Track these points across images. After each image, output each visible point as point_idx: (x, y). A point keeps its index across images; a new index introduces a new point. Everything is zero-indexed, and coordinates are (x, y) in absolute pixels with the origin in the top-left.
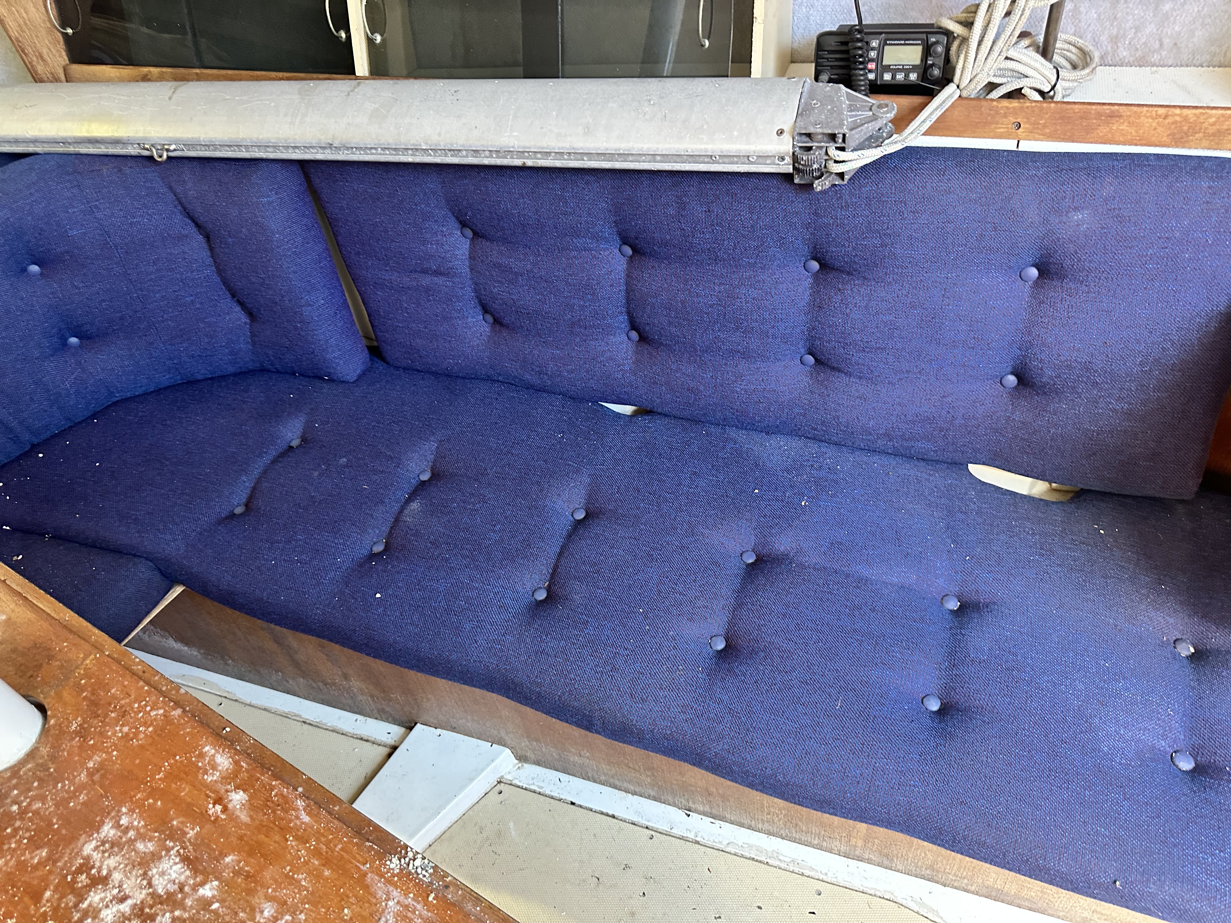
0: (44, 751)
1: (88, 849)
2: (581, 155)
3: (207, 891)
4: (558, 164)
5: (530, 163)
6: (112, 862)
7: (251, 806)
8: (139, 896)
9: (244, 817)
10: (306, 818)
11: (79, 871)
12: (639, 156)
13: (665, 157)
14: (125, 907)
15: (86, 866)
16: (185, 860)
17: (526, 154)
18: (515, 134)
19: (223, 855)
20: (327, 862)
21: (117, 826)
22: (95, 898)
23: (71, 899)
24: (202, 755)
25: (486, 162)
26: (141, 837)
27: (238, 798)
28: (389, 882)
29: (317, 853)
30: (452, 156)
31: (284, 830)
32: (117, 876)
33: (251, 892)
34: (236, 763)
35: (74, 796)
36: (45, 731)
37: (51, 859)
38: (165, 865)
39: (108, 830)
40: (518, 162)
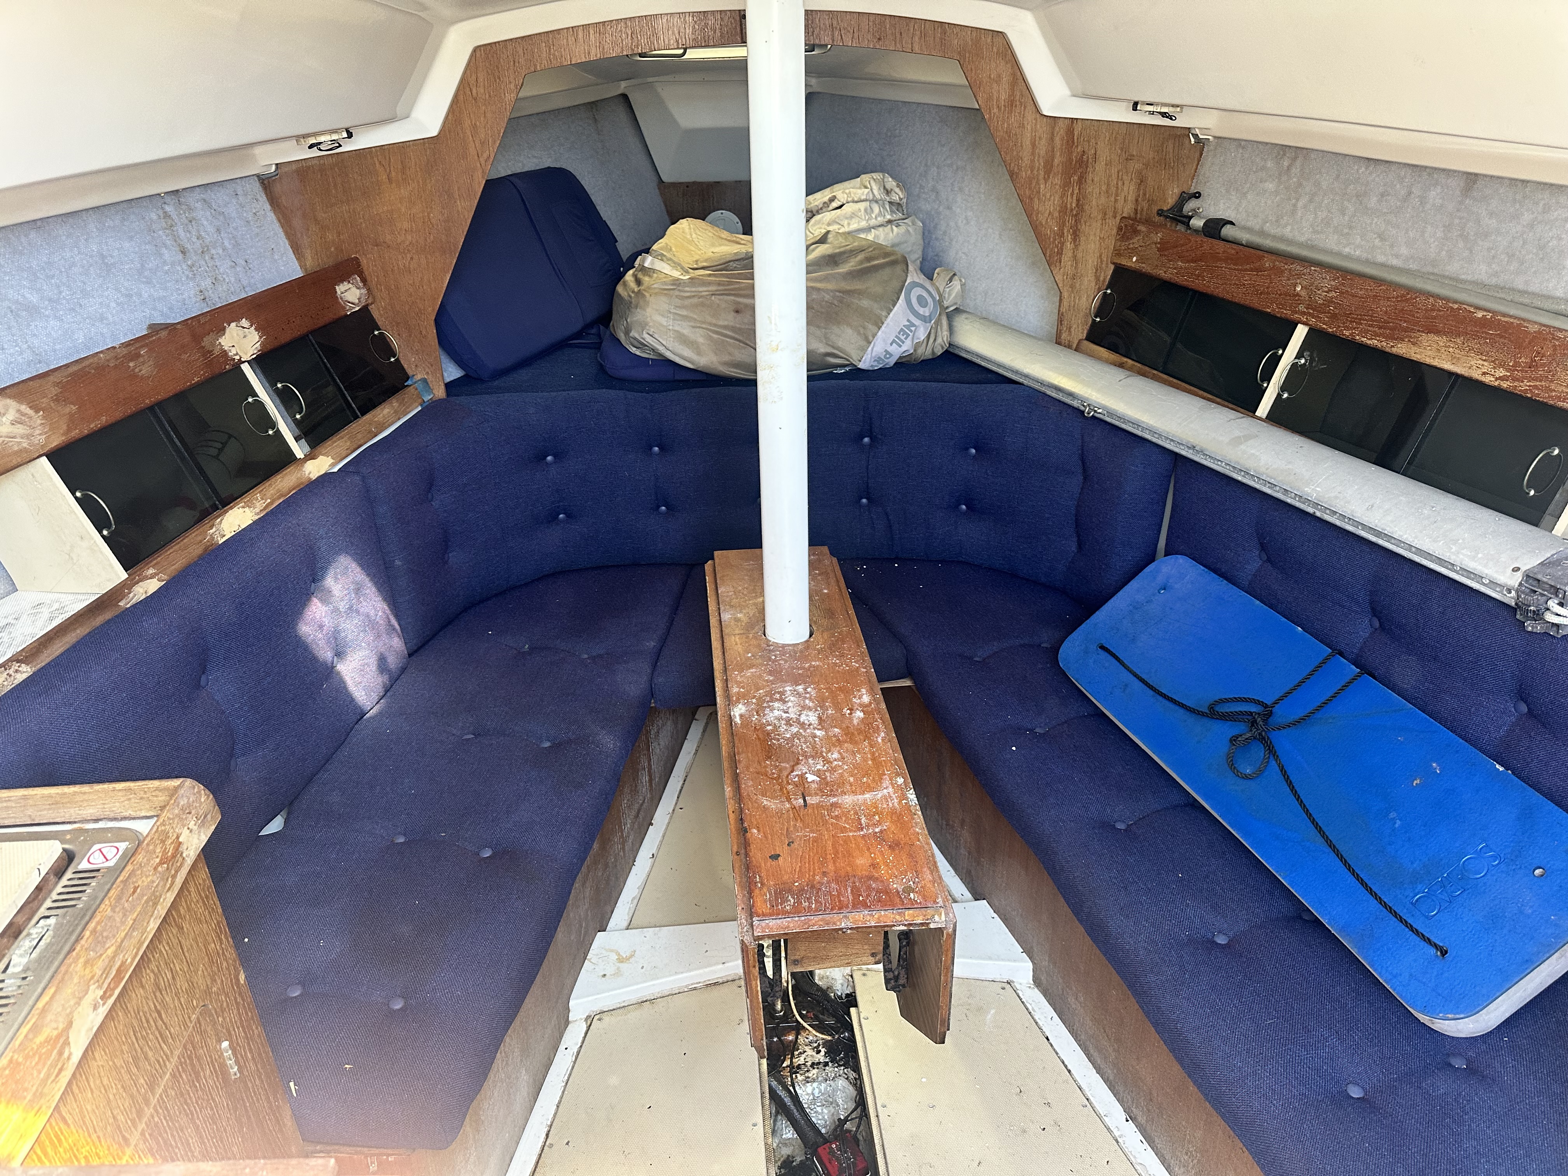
0: (800, 647)
1: (788, 688)
2: (1358, 524)
3: (818, 733)
4: (1338, 523)
5: (1318, 514)
6: (792, 699)
7: (862, 720)
8: (792, 716)
9: (855, 722)
10: (880, 740)
11: (779, 693)
12: (1399, 542)
13: (1419, 551)
14: (784, 715)
15: (782, 693)
16: (820, 718)
17: (1319, 507)
18: (1318, 489)
19: (835, 727)
20: (874, 759)
21: (805, 689)
22: (776, 705)
23: (768, 699)
24: (859, 691)
25: (1289, 501)
26: (810, 699)
27: (859, 714)
28: (892, 784)
29: (873, 754)
30: (1269, 487)
31: (867, 737)
32: (790, 704)
33: (835, 746)
34: (870, 703)
35: (799, 669)
36: (807, 641)
37: (772, 682)
38: (810, 713)
39: (800, 688)
40: (1310, 510)
